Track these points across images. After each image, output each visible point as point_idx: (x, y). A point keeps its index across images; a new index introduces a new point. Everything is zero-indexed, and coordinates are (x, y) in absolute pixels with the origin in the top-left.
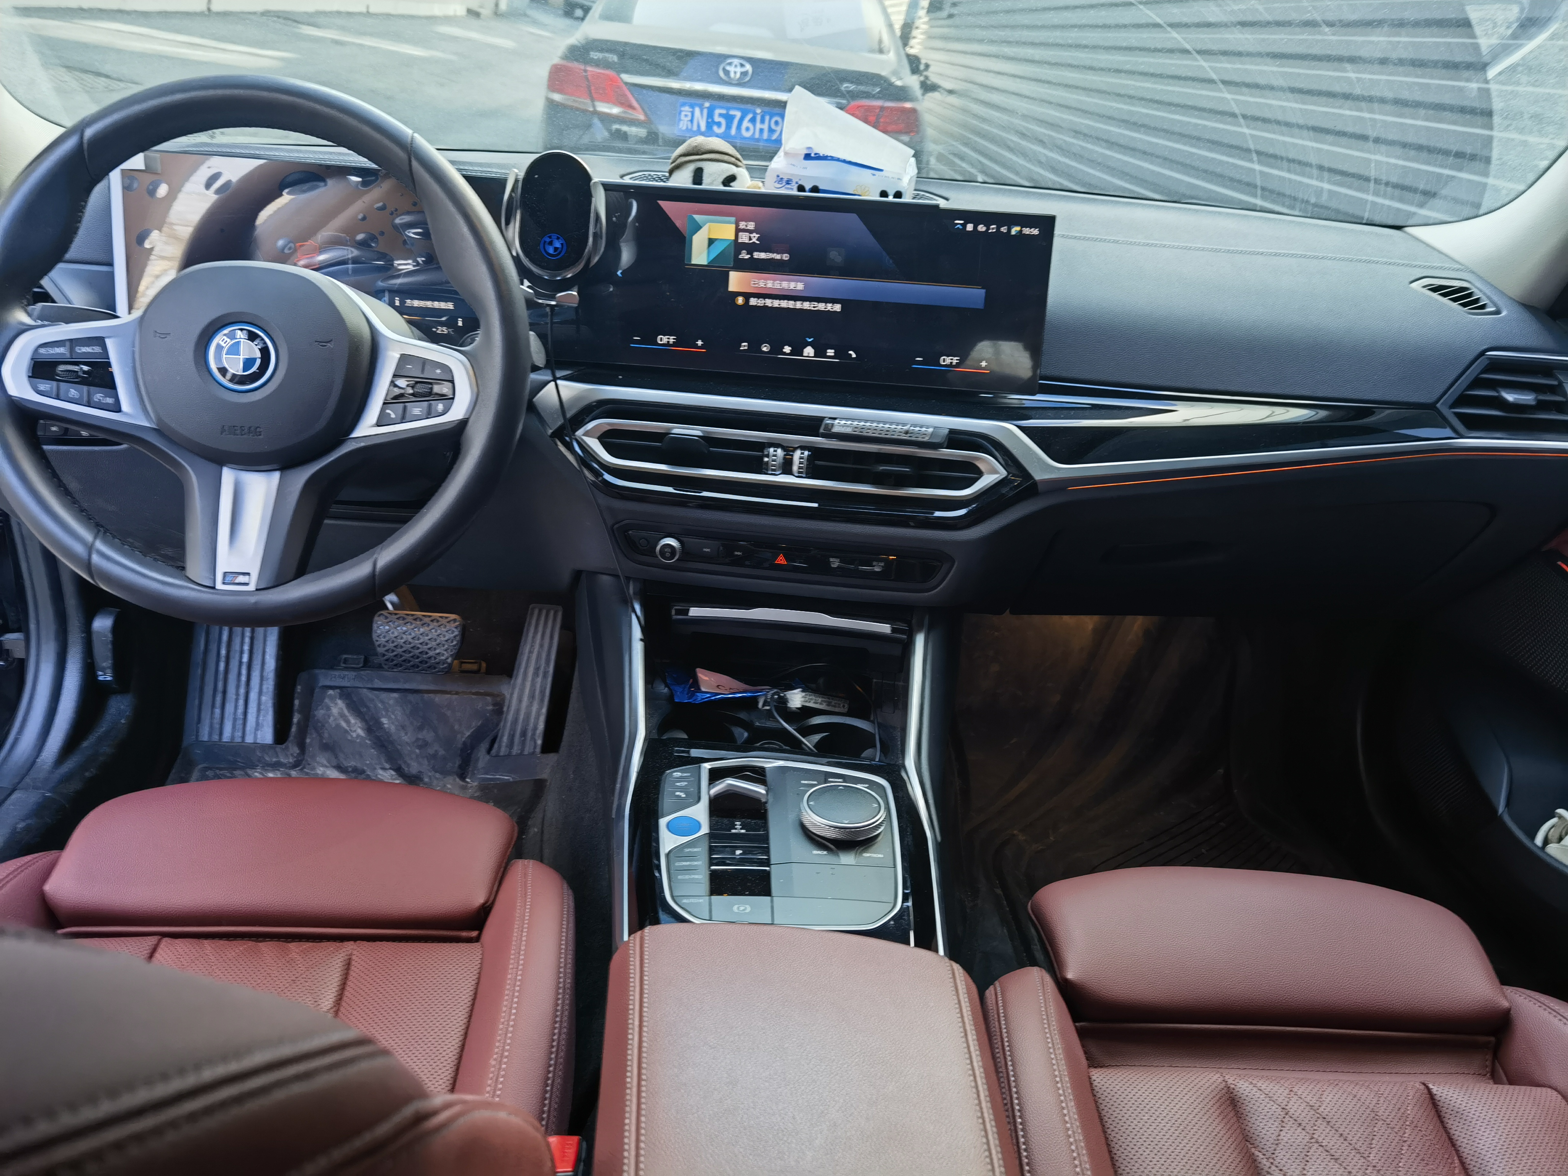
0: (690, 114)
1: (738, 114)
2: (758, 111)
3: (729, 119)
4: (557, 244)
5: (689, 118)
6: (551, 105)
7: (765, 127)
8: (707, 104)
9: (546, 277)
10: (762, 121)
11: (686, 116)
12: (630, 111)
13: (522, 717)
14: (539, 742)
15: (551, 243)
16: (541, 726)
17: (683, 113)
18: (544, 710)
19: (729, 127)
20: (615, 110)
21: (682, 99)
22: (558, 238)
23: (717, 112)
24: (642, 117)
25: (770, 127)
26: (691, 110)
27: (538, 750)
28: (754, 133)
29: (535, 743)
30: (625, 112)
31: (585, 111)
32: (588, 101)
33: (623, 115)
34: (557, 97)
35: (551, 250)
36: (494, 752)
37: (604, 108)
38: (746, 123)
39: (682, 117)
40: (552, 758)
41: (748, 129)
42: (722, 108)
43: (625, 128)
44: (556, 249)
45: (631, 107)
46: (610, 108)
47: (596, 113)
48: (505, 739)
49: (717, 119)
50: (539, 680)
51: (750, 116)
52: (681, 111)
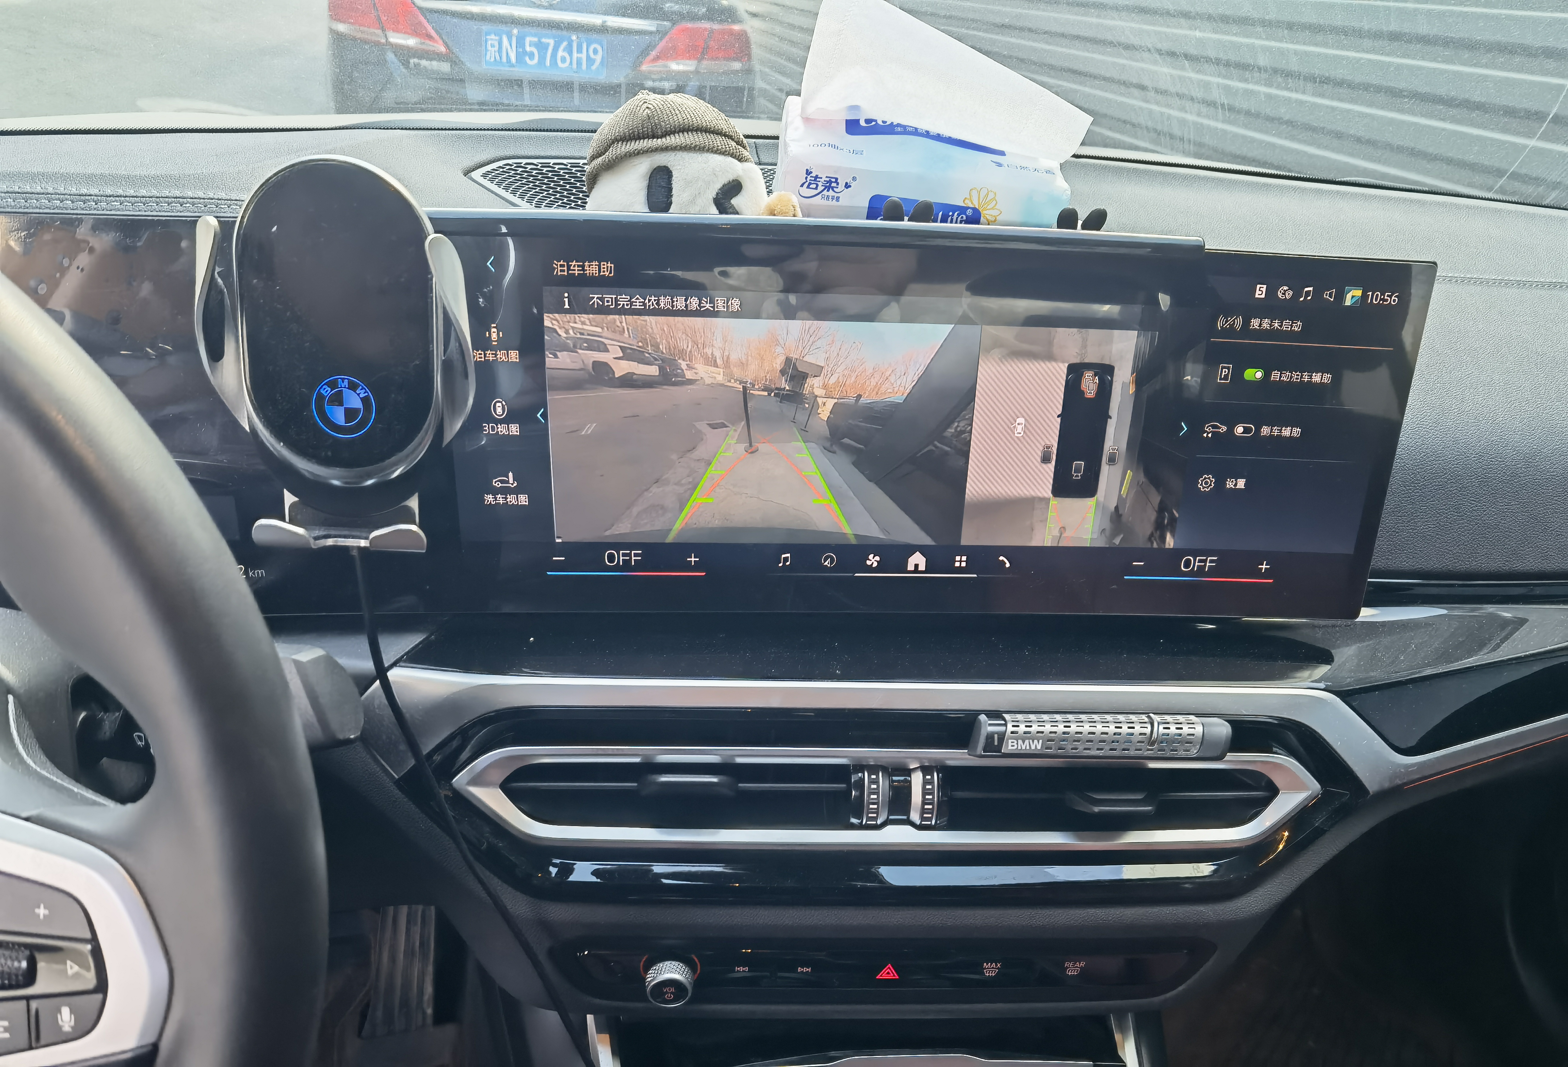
0: (496, 44)
1: (551, 42)
2: (574, 38)
3: (542, 47)
4: (354, 401)
5: (496, 48)
6: (338, 38)
7: (584, 56)
8: (515, 31)
9: (336, 482)
10: (579, 50)
11: (493, 46)
12: (428, 42)
13: (398, 981)
14: (429, 1011)
15: (338, 399)
16: (429, 989)
17: (489, 42)
18: (430, 969)
19: (542, 58)
20: (411, 42)
21: (486, 27)
22: (353, 387)
23: (528, 40)
24: (443, 49)
25: (588, 56)
26: (497, 38)
27: (429, 1021)
28: (571, 63)
29: (424, 1013)
30: (422, 44)
31: (377, 44)
32: (379, 32)
33: (420, 46)
34: (341, 28)
35: (339, 416)
36: (364, 1033)
37: (396, 39)
38: (561, 53)
39: (489, 48)
40: (449, 1031)
41: (563, 60)
42: (535, 35)
43: (424, 63)
44: (350, 414)
45: (429, 37)
46: (405, 39)
47: (388, 43)
48: (379, 1014)
49: (528, 49)
50: (417, 930)
51: (565, 44)
52: (486, 41)
